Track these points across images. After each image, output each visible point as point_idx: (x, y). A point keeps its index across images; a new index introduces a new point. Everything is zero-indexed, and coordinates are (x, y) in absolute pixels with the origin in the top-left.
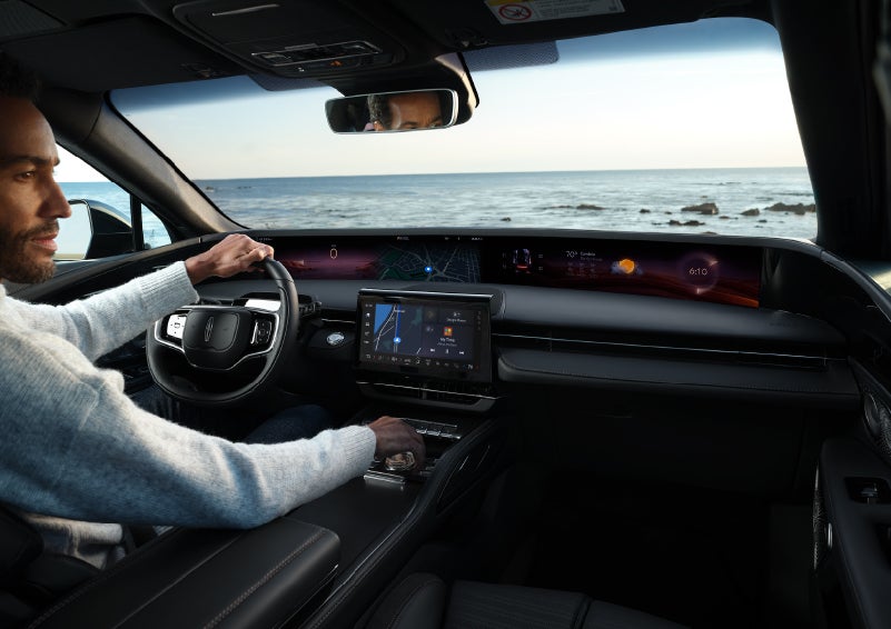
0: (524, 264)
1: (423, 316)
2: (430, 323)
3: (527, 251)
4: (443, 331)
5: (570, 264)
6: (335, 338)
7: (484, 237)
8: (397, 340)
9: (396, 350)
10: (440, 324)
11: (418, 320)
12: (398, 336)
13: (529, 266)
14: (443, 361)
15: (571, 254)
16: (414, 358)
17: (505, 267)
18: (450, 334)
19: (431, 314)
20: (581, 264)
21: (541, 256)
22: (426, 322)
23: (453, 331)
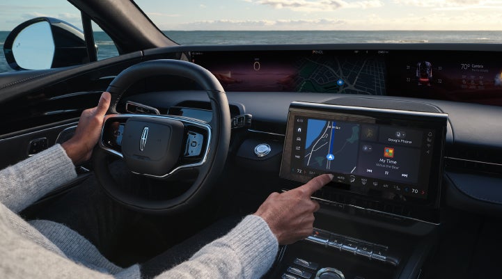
0: (426, 76)
1: (360, 134)
2: (368, 142)
3: (428, 64)
4: (383, 152)
5: (464, 77)
6: (262, 149)
7: (390, 51)
8: (330, 157)
9: (328, 167)
10: (379, 144)
11: (354, 138)
12: (331, 153)
13: (430, 78)
14: (381, 182)
15: (465, 66)
16: (348, 177)
17: (408, 80)
18: (391, 155)
19: (369, 133)
20: (473, 77)
21: (440, 68)
22: (363, 140)
23: (395, 153)
